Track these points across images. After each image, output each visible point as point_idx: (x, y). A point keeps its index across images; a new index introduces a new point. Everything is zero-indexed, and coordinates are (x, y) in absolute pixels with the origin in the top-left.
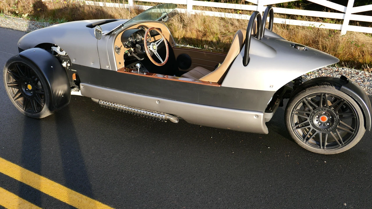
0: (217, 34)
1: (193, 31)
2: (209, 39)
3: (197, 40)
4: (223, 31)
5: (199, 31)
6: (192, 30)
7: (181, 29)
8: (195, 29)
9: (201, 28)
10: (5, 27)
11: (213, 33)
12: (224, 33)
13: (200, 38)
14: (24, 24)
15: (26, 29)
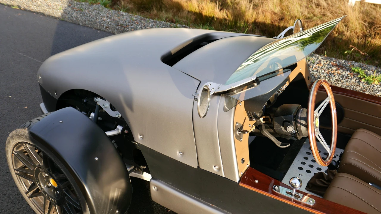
1: (267, 14)
3: (273, 25)
4: (306, 13)
5: (275, 14)
6: (265, 12)
7: (251, 10)
8: (269, 11)
9: (277, 10)
10: (35, 11)
12: (307, 17)
13: (277, 23)
14: (59, 5)
15: (60, 14)
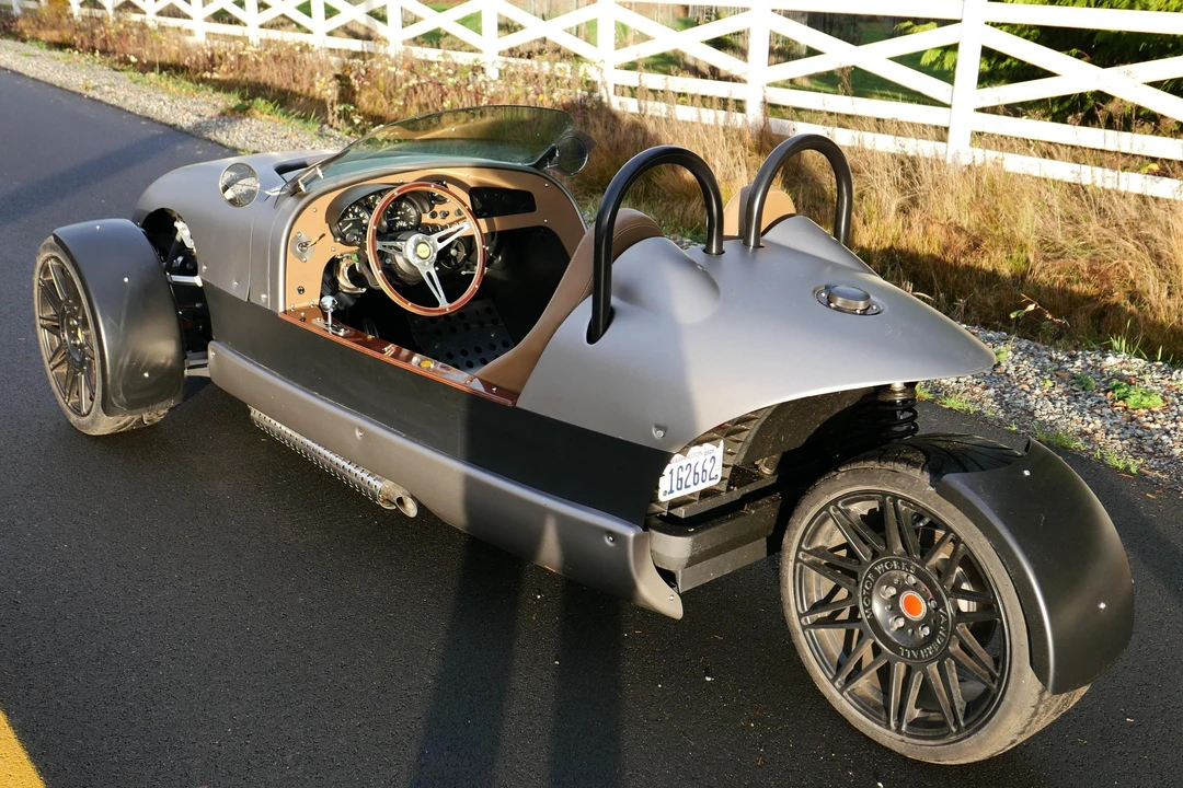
0: (1023, 247)
1: (935, 228)
2: (986, 264)
5: (959, 230)
6: (930, 223)
7: (892, 217)
8: (942, 222)
9: (968, 220)
11: (1009, 242)
12: (1056, 247)
